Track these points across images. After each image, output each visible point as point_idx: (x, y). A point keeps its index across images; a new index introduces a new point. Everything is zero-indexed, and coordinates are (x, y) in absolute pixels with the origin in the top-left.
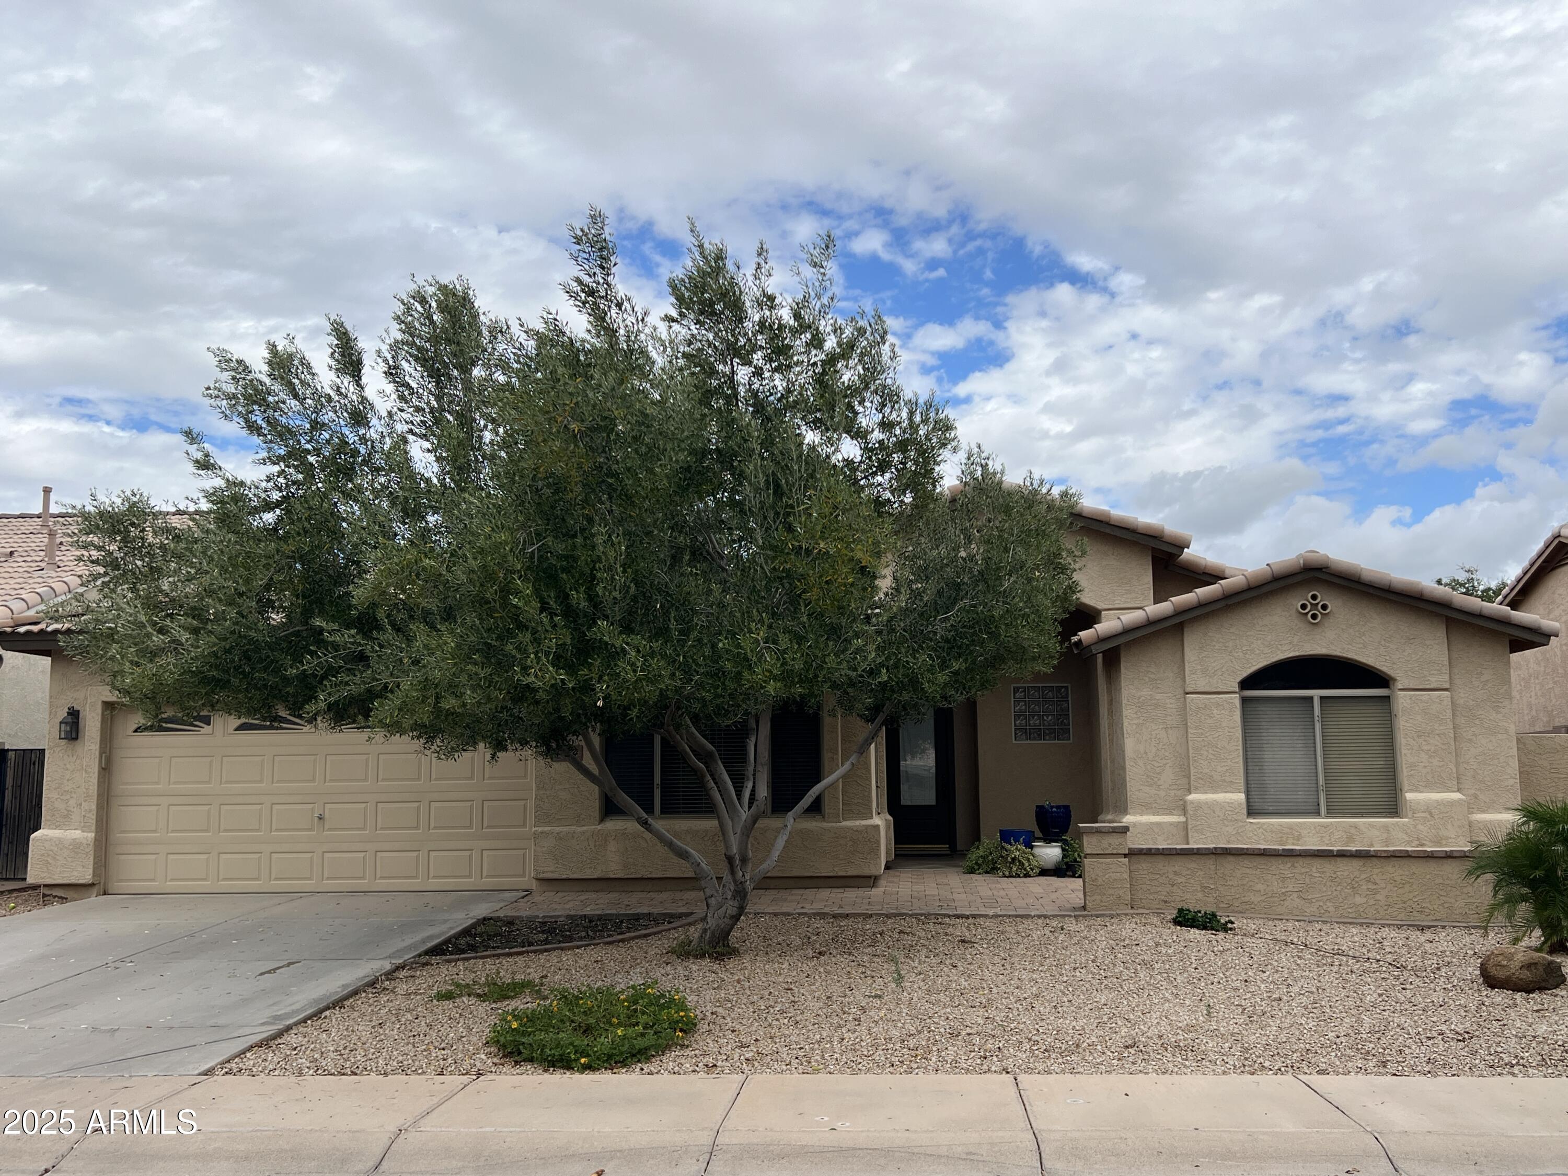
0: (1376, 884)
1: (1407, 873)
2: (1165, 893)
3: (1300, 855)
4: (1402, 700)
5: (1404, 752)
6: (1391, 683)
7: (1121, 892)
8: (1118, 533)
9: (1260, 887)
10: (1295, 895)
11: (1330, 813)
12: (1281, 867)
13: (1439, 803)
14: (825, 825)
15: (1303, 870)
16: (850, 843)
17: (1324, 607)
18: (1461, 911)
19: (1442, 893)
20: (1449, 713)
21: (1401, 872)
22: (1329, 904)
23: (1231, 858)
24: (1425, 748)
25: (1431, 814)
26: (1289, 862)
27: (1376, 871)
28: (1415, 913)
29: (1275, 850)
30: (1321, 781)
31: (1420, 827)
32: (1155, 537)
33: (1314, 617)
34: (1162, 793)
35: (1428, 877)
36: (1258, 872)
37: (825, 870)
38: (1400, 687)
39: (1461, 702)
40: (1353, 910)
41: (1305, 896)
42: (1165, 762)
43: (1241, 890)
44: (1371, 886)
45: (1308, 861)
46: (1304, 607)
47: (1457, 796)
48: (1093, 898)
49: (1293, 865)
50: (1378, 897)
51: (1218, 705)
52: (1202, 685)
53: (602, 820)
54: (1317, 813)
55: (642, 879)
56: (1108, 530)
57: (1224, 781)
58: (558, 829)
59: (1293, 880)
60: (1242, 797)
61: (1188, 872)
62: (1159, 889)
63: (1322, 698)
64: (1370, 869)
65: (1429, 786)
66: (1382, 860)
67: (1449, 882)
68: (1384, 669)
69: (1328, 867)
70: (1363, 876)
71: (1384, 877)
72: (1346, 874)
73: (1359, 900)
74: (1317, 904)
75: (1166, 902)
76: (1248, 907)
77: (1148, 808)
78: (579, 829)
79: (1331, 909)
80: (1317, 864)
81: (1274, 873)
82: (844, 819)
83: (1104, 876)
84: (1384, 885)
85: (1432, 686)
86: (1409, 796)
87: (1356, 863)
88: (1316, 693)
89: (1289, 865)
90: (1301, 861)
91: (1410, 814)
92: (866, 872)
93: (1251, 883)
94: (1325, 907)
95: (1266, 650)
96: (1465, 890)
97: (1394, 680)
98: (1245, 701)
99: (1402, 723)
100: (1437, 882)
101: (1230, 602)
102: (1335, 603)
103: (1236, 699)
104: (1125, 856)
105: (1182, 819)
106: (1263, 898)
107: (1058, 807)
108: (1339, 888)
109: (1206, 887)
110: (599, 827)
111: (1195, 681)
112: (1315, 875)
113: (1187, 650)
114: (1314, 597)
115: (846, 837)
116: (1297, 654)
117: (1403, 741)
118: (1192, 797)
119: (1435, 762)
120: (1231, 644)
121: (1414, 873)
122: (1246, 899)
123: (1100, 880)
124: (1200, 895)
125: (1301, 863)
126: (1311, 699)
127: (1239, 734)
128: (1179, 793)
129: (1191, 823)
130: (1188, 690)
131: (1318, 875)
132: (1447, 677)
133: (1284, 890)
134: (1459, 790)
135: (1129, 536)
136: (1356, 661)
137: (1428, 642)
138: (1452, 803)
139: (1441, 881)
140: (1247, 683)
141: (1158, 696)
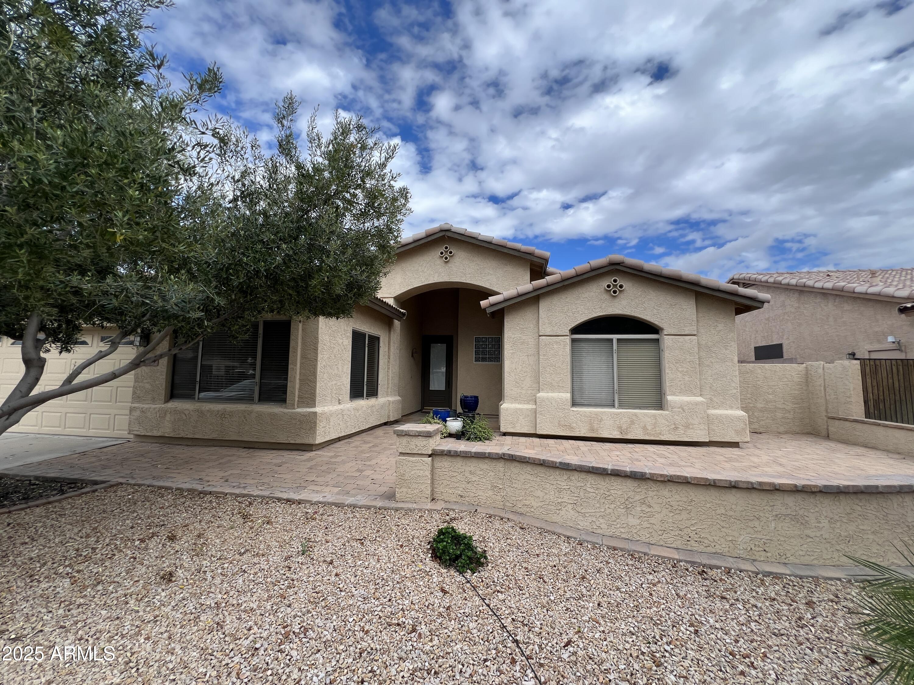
0: (650, 507)
1: (685, 499)
2: (461, 489)
3: (575, 470)
4: (667, 341)
5: (667, 371)
6: (660, 331)
7: (423, 487)
8: (511, 252)
9: (539, 493)
10: (570, 506)
11: (621, 406)
12: (558, 477)
13: (689, 403)
14: (286, 411)
15: (579, 484)
16: (299, 423)
17: (621, 286)
18: (745, 546)
19: (723, 524)
20: (696, 349)
21: (677, 497)
22: (602, 521)
23: (517, 464)
24: (680, 369)
25: (683, 409)
26: (565, 475)
27: (651, 493)
28: (692, 543)
29: (552, 462)
30: (616, 387)
31: (676, 417)
32: (530, 254)
33: (615, 292)
34: (524, 392)
35: (708, 505)
36: (538, 479)
37: (282, 439)
38: (666, 333)
39: (704, 342)
40: (626, 530)
41: (579, 509)
42: (526, 374)
43: (523, 494)
44: (644, 508)
45: (583, 475)
46: (609, 286)
47: (700, 399)
48: (401, 491)
49: (569, 478)
50: (652, 520)
51: (557, 343)
52: (548, 331)
53: (166, 401)
54: (613, 406)
55: (182, 438)
56: (506, 251)
57: (559, 386)
58: (142, 406)
59: (569, 492)
60: (568, 396)
61: (481, 473)
62: (457, 485)
63: (618, 340)
64: (644, 491)
65: (683, 392)
66: (658, 484)
67: (731, 513)
68: (656, 323)
69: (603, 484)
70: (637, 497)
71: (660, 501)
72: (620, 493)
73: (633, 521)
74: (590, 519)
75: (462, 496)
76: (528, 510)
77: (515, 400)
78: (154, 406)
79: (603, 526)
80: (591, 480)
81: (552, 482)
82: (298, 407)
83: (410, 472)
84: (659, 510)
85: (686, 333)
86: (669, 398)
87: (630, 484)
88: (615, 337)
89: (565, 477)
90: (575, 476)
91: (670, 409)
92: (306, 441)
93: (532, 489)
94: (597, 523)
95: (586, 312)
96: (751, 524)
97: (662, 329)
98: (573, 341)
99: (666, 354)
100: (719, 512)
101: (566, 283)
102: (628, 285)
103: (568, 340)
104: (430, 456)
105: (534, 407)
106: (540, 504)
107: (471, 397)
108: (613, 506)
109: (496, 487)
110: (163, 406)
111: (546, 329)
112: (588, 489)
113: (541, 311)
114: (615, 281)
115: (296, 419)
116: (604, 314)
117: (667, 365)
118: (540, 395)
119: (687, 378)
120: (566, 308)
121: (692, 501)
122: (527, 503)
123: (407, 475)
124: (490, 493)
125: (577, 477)
126: (611, 340)
127: (568, 359)
128: (533, 392)
129: (539, 409)
130: (541, 334)
131: (592, 490)
132: (695, 328)
133: (560, 500)
134: (701, 395)
135: (516, 254)
136: (639, 318)
137: (684, 307)
138: (697, 404)
139: (723, 512)
140: (576, 330)
141: (524, 338)
